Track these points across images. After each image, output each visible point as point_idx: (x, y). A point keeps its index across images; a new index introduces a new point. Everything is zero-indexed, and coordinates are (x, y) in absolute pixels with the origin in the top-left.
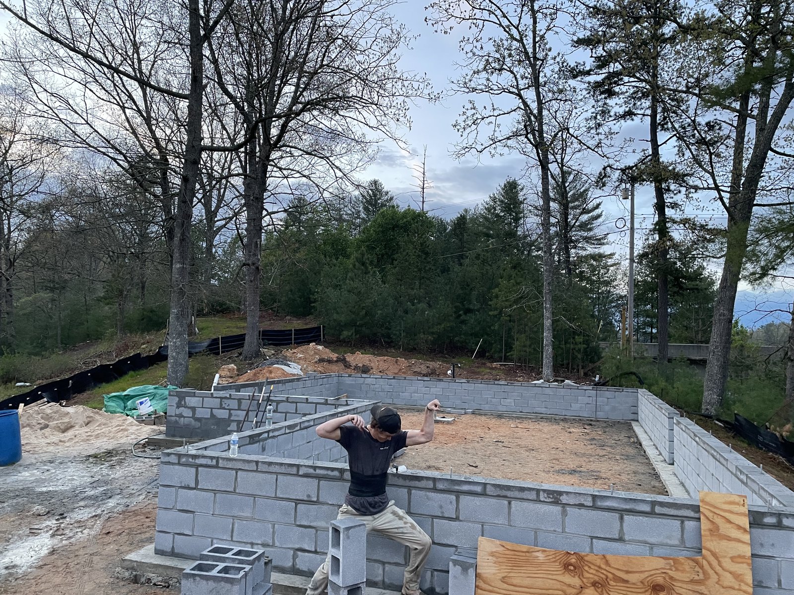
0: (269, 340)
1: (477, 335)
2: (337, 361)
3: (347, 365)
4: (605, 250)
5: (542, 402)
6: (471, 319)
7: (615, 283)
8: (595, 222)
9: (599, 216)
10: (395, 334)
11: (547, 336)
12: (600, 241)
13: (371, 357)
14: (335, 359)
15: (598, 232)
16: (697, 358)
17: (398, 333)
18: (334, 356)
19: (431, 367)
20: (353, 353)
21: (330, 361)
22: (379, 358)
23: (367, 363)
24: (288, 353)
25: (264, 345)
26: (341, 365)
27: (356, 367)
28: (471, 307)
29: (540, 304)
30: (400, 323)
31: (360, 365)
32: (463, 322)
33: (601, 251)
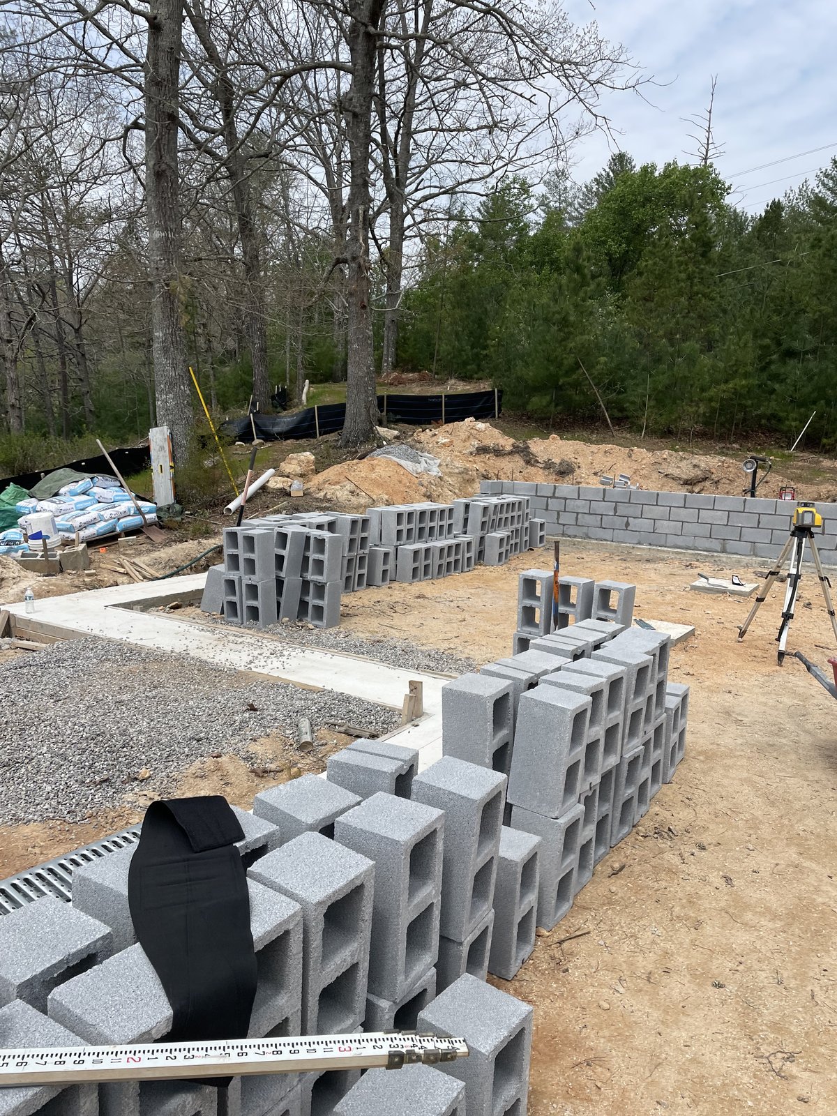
0: (396, 413)
1: (804, 403)
2: (511, 453)
3: (530, 460)
6: (794, 370)
10: (633, 403)
13: (577, 445)
14: (509, 448)
17: (638, 400)
18: (507, 443)
19: (703, 465)
20: (545, 437)
21: (498, 452)
22: (594, 448)
23: (569, 457)
24: (425, 435)
25: (389, 422)
26: (518, 461)
27: (548, 465)
28: (796, 345)
30: (644, 381)
31: (557, 460)
32: (776, 377)
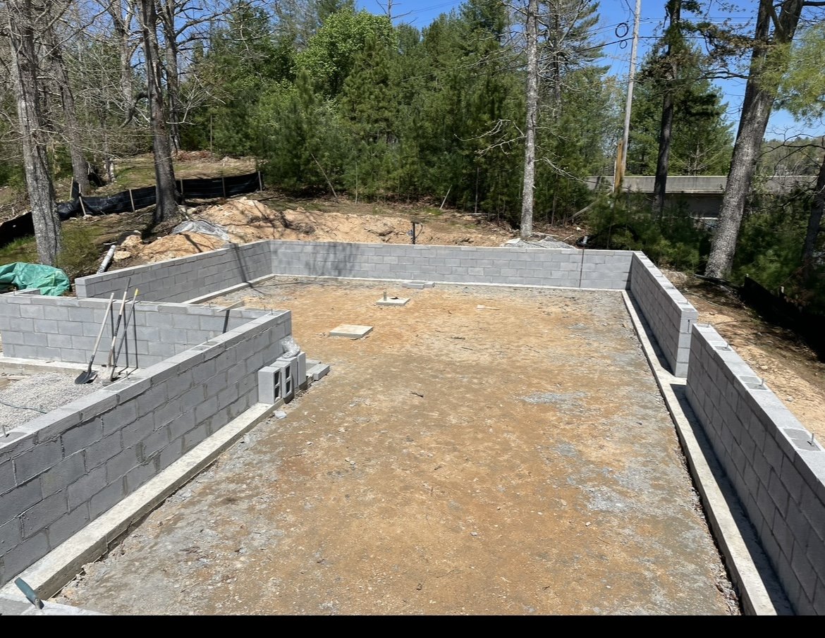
2: (274, 220)
3: (287, 225)
4: (600, 63)
5: (517, 269)
7: (608, 103)
8: (590, 28)
9: (596, 20)
10: (348, 181)
11: (529, 182)
12: (595, 52)
14: (272, 217)
15: (593, 41)
16: (692, 191)
17: (351, 179)
18: (271, 213)
20: (295, 209)
21: (265, 220)
22: (326, 215)
26: (279, 225)
27: (298, 227)
29: (523, 141)
30: (354, 167)
31: (303, 224)
33: (595, 65)
